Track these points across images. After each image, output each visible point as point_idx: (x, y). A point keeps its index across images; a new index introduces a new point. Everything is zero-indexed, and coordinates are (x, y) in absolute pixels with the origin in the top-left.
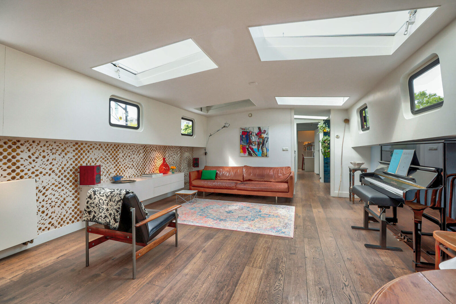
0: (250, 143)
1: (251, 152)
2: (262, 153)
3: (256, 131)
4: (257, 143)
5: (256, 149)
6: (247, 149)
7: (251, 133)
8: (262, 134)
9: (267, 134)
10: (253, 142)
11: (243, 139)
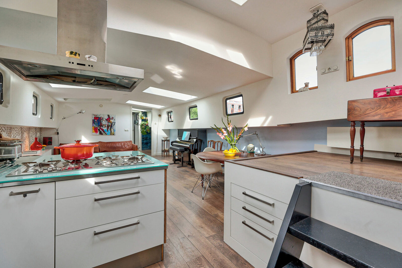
0: (101, 125)
1: (101, 132)
2: (111, 132)
3: (106, 117)
4: (107, 126)
5: (106, 130)
6: (99, 130)
7: (102, 118)
8: (111, 120)
9: (114, 120)
10: (104, 125)
11: (95, 122)
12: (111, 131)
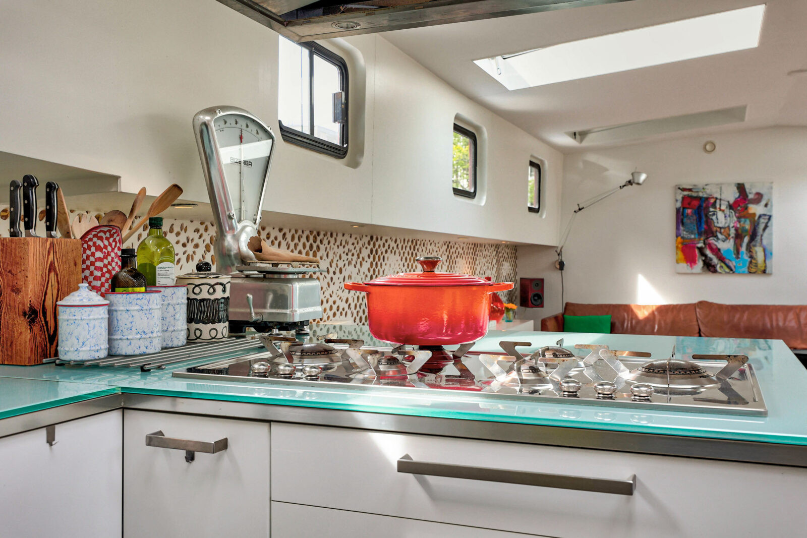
0: (709, 231)
1: (711, 259)
2: (751, 262)
3: (731, 195)
4: (732, 232)
5: (728, 251)
6: (701, 249)
7: (712, 201)
8: (750, 206)
9: (766, 205)
10: (721, 228)
11: (685, 220)
12: (751, 257)
